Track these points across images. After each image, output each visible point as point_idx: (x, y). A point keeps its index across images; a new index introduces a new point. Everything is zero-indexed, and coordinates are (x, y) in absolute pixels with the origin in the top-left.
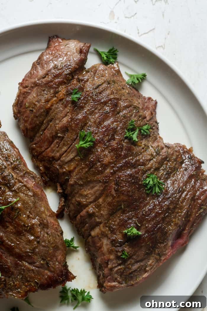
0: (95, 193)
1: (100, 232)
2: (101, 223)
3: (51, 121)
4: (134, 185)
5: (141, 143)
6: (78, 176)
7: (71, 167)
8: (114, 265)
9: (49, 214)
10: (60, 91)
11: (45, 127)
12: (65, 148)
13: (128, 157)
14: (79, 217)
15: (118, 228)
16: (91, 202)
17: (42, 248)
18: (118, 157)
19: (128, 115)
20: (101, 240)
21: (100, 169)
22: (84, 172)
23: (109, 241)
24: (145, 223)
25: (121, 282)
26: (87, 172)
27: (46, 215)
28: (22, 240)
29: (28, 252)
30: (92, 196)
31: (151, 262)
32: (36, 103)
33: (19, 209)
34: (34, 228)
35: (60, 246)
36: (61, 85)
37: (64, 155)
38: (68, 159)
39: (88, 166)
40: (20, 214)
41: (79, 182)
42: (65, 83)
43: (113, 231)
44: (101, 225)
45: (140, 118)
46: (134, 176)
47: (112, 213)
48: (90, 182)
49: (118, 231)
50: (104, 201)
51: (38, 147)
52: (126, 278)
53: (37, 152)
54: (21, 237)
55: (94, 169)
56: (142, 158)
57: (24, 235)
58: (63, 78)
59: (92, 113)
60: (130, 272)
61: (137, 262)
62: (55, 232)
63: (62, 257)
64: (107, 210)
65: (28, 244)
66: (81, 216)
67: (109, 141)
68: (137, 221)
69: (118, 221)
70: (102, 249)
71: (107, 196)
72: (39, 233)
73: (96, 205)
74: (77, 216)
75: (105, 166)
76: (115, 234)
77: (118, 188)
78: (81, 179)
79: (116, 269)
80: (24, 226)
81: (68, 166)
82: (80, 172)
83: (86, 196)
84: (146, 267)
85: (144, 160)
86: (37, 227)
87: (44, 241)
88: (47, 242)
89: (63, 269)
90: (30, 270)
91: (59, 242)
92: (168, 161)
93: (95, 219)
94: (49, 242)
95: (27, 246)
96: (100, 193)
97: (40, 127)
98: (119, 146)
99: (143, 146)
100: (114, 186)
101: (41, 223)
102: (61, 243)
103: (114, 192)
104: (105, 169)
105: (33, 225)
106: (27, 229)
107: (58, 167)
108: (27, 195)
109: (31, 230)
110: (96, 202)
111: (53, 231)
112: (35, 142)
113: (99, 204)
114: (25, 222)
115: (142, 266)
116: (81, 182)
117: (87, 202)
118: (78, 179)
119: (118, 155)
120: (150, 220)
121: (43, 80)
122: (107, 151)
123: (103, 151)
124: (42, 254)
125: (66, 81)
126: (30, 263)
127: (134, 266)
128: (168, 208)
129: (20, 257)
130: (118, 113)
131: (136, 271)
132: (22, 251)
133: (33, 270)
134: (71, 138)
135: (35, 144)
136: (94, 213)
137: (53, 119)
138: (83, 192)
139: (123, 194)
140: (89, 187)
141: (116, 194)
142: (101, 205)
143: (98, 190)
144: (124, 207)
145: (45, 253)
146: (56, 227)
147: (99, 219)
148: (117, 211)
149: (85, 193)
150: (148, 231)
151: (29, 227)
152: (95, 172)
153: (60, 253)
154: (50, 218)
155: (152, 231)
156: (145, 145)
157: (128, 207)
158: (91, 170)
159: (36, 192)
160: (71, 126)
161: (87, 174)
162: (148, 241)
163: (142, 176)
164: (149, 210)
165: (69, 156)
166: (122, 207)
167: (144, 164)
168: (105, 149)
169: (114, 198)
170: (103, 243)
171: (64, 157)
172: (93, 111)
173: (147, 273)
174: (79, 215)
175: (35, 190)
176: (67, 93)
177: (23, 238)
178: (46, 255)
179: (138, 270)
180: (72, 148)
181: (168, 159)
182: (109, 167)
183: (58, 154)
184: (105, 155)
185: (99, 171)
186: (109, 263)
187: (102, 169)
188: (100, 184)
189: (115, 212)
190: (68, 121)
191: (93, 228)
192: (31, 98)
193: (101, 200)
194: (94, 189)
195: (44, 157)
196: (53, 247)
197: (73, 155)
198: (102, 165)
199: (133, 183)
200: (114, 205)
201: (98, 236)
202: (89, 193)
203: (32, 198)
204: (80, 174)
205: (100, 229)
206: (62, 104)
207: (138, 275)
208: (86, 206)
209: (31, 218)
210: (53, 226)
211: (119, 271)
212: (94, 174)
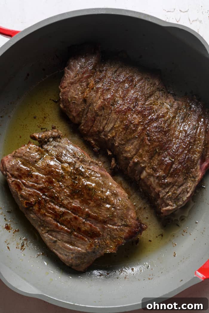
0: (135, 147)
1: (147, 174)
2: (145, 167)
3: (90, 106)
4: (161, 133)
5: (158, 102)
6: (120, 139)
7: (113, 134)
8: (164, 195)
9: (116, 186)
10: (90, 83)
11: (87, 111)
12: (105, 122)
13: (151, 115)
14: (129, 168)
15: (159, 167)
16: (135, 155)
17: (118, 211)
18: (144, 117)
19: (143, 86)
20: (149, 179)
21: (134, 128)
22: (123, 134)
23: (155, 178)
24: (177, 158)
25: (173, 205)
26: (125, 134)
27: (114, 188)
28: (103, 209)
29: (109, 217)
30: (134, 150)
31: (189, 184)
32: (76, 96)
33: (94, 188)
34: (108, 198)
35: (131, 207)
36: (89, 78)
37: (105, 127)
38: (109, 128)
39: (125, 129)
40: (96, 191)
41: (121, 142)
42: (92, 76)
43: (156, 170)
44: (146, 169)
45: (152, 85)
46: (159, 126)
47: (151, 158)
48: (130, 140)
49: (159, 169)
50: (143, 150)
51: (85, 127)
52: (175, 201)
53: (85, 131)
54: (101, 208)
55: (129, 130)
56: (161, 113)
57: (103, 206)
58: (90, 73)
59: (117, 91)
60: (177, 195)
61: (179, 187)
62: (124, 198)
63: (134, 214)
64: (147, 156)
65: (108, 211)
66: (130, 167)
67: (134, 107)
68: (171, 158)
69: (157, 161)
70: (152, 186)
71: (144, 146)
72: (113, 201)
73: (138, 155)
74: (127, 167)
75: (136, 126)
76: (158, 171)
77: (150, 138)
78: (122, 140)
79: (166, 196)
80: (101, 199)
81: (111, 134)
82: (120, 135)
83: (129, 151)
84: (187, 189)
85: (163, 113)
86: (111, 197)
87: (119, 206)
88: (121, 206)
89: (137, 223)
90: (114, 230)
91: (129, 204)
92: (180, 110)
93: (141, 166)
94: (122, 205)
95: (107, 213)
96: (139, 146)
97: (83, 112)
98: (142, 109)
99: (159, 104)
100: (147, 138)
101: (112, 194)
102: (130, 204)
103: (148, 142)
104: (137, 128)
105: (107, 196)
106: (104, 201)
107: (104, 137)
108: (96, 177)
109: (107, 200)
110: (138, 153)
111: (123, 197)
112: (82, 124)
113: (140, 154)
114: (101, 197)
115: (184, 189)
116: (123, 142)
117: (131, 155)
118: (120, 141)
119: (144, 115)
120: (180, 154)
121: (76, 78)
122: (135, 115)
123: (132, 115)
124: (120, 215)
125: (92, 75)
126: (113, 225)
127: (178, 190)
128: (190, 143)
129: (105, 222)
130: (135, 86)
131: (181, 194)
132: (104, 217)
133: (116, 229)
134: (107, 113)
135: (83, 126)
136: (138, 161)
137: (91, 104)
138: (126, 149)
139: (155, 141)
140: (130, 144)
141: (150, 143)
142: (142, 154)
143: (137, 144)
144: (159, 151)
145: (122, 214)
146: (124, 194)
147: (144, 164)
148: (155, 154)
149: (128, 149)
150: (180, 163)
151: (105, 199)
152: (131, 132)
153: (132, 212)
154: (117, 189)
155: (183, 162)
156: (160, 103)
157: (161, 149)
158: (128, 131)
159: (102, 174)
160: (105, 105)
161: (126, 135)
162: (183, 170)
163: (165, 125)
164: (177, 147)
165: (110, 126)
166: (157, 151)
167: (163, 116)
168: (133, 113)
169: (149, 146)
170: (151, 181)
171: (106, 128)
172: (117, 90)
173: (189, 193)
174: (128, 167)
175: (101, 172)
176: (96, 83)
177: (103, 208)
178: (123, 215)
179: (182, 193)
180: (110, 120)
181: (180, 108)
182: (140, 126)
183: (101, 128)
184: (134, 118)
185: (133, 130)
186: (160, 194)
187: (136, 128)
188: (137, 139)
189: (154, 156)
190: (102, 102)
191: (141, 172)
192: (71, 94)
193: (140, 151)
194: (134, 144)
195: (91, 133)
196: (126, 209)
197: (112, 124)
198: (134, 125)
199: (160, 131)
200: (151, 152)
201: (146, 177)
202: (131, 148)
203: (100, 178)
204: (120, 136)
205: (146, 172)
206: (94, 91)
207: (183, 196)
208: (132, 158)
209: (104, 192)
210: (121, 193)
211: (169, 197)
212: (131, 133)
